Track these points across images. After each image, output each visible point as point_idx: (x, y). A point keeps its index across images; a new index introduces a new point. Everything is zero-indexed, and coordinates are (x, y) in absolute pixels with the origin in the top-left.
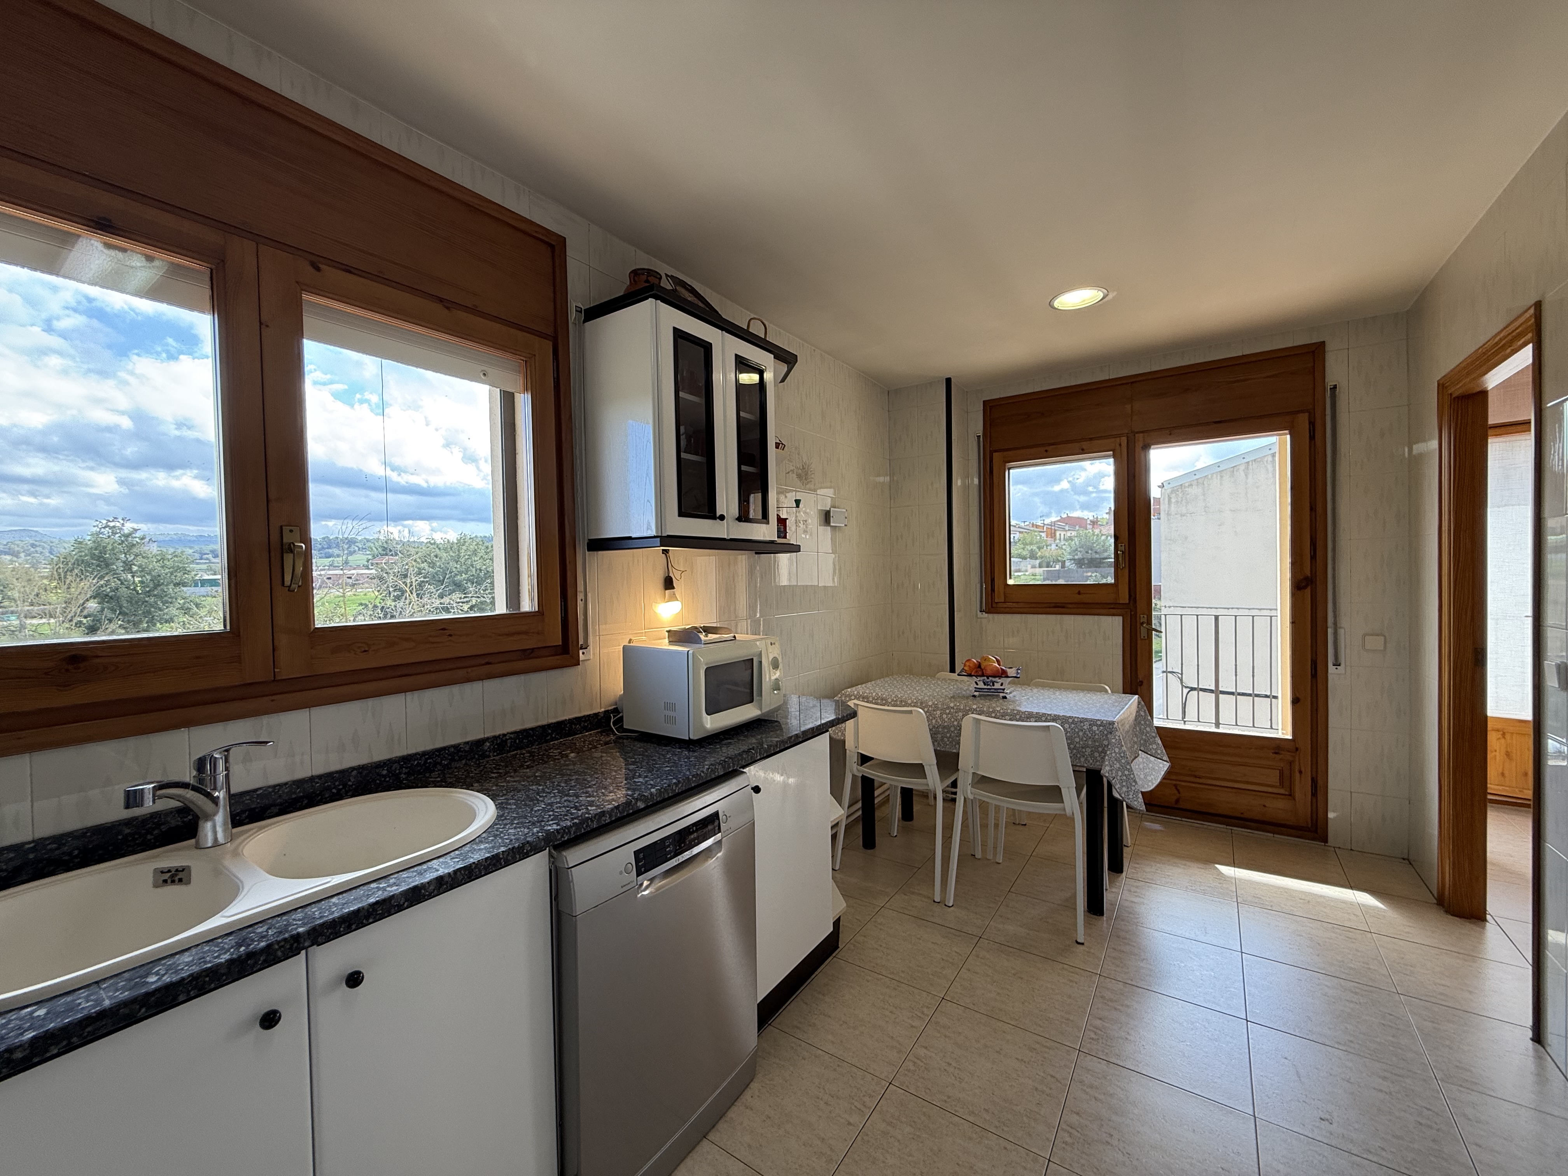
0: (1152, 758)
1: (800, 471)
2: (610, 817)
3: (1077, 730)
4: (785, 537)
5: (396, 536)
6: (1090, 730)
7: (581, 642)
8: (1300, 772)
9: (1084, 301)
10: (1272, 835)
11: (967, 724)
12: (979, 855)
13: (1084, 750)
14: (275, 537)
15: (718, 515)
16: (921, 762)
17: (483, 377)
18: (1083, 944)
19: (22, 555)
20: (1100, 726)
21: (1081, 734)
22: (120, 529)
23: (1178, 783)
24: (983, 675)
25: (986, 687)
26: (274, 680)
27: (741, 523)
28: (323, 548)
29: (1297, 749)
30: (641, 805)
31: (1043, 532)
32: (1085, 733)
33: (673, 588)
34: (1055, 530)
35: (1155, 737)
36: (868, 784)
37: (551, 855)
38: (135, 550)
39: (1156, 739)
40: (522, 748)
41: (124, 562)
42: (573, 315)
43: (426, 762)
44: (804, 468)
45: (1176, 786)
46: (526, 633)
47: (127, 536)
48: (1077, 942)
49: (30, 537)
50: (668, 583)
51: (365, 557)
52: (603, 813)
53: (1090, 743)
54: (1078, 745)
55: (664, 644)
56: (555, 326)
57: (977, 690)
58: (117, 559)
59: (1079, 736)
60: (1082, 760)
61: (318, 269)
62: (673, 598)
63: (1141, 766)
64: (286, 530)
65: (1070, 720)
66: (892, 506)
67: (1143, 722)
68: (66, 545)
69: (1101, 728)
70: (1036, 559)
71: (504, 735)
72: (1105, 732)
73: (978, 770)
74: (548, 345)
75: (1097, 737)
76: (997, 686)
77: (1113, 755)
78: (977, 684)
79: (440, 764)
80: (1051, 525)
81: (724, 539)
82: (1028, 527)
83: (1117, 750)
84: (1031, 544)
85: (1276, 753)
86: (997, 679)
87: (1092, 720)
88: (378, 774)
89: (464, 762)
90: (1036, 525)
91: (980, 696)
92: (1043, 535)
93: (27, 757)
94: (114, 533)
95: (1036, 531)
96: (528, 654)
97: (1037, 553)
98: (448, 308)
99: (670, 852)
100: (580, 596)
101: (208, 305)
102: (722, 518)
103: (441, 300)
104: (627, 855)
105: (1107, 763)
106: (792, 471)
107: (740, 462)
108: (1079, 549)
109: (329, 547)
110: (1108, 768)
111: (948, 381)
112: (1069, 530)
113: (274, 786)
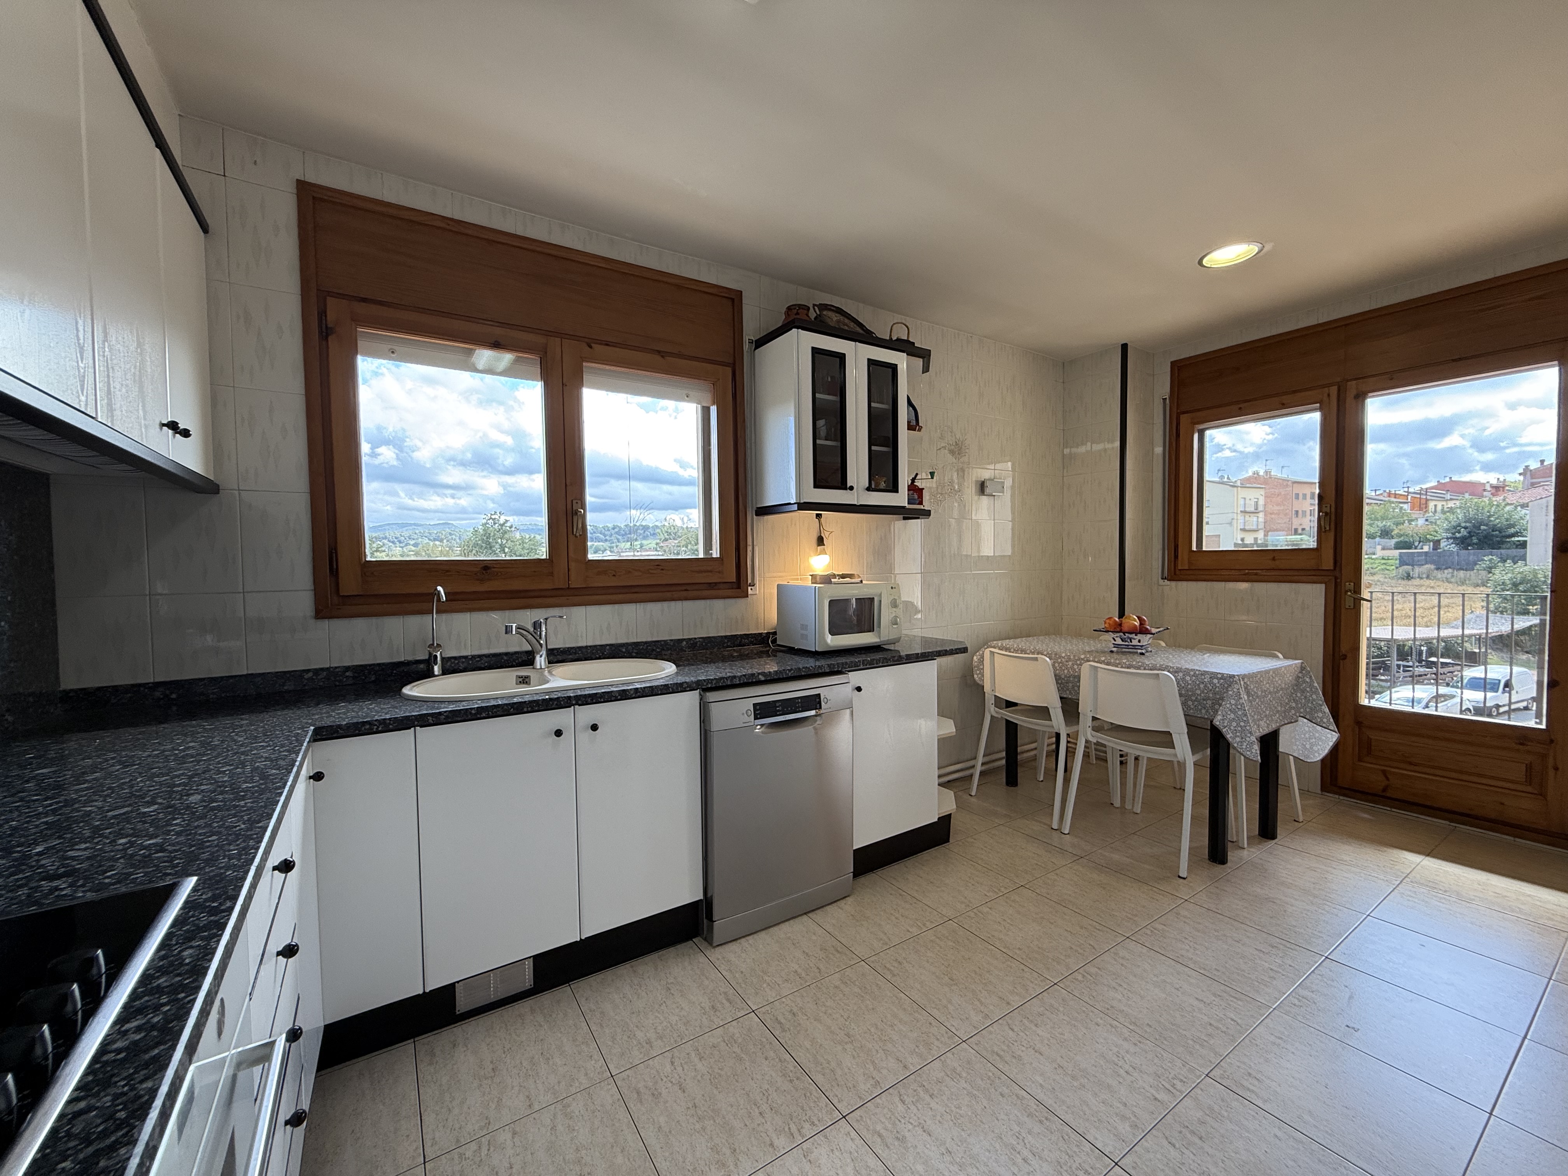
0: (1319, 728)
1: (953, 447)
2: (740, 680)
3: (1198, 683)
4: (921, 503)
5: (679, 523)
6: (1211, 683)
7: (749, 581)
8: (1556, 769)
9: (1239, 256)
10: (1512, 838)
11: (1085, 671)
12: (1117, 803)
13: (1205, 702)
14: (569, 506)
15: (848, 486)
16: (1046, 705)
17: (688, 398)
18: (1184, 878)
19: (445, 541)
20: (1221, 679)
21: (1202, 686)
22: (498, 520)
23: (1388, 769)
24: (1121, 631)
25: (1124, 643)
26: (568, 588)
27: (870, 492)
28: (626, 534)
29: (1552, 741)
30: (762, 678)
31: (1407, 503)
32: (1205, 686)
33: (824, 545)
34: (1427, 500)
35: (1321, 705)
36: (1012, 729)
37: (700, 694)
38: (506, 536)
39: (1323, 707)
40: (707, 649)
41: (500, 545)
42: (746, 346)
43: (647, 648)
44: (957, 444)
45: (1384, 772)
46: (711, 571)
47: (502, 525)
48: (1179, 877)
49: (449, 528)
50: (820, 541)
51: (655, 542)
52: (735, 677)
53: (1211, 695)
54: (1199, 697)
55: (809, 583)
56: (734, 357)
57: (1116, 646)
58: (496, 543)
59: (1200, 689)
60: (1203, 711)
61: (591, 347)
62: (824, 552)
63: (1307, 736)
64: (574, 502)
65: (1192, 673)
66: (1065, 475)
67: (1308, 689)
68: (468, 534)
69: (1222, 681)
70: (1392, 537)
71: (695, 638)
72: (1226, 685)
73: (1096, 714)
74: (729, 370)
75: (1217, 689)
76: (1135, 642)
77: (1228, 706)
78: (1115, 640)
79: (655, 650)
80: (1420, 494)
81: (855, 505)
82: (1381, 498)
83: (1233, 702)
84: (1383, 518)
85: (1521, 744)
86: (1133, 636)
87: (1212, 673)
88: (620, 651)
89: (669, 652)
90: (1395, 494)
91: (1117, 652)
92: (1405, 506)
93: (468, 614)
94: (495, 524)
95: (1393, 502)
96: (712, 586)
97: (1392, 530)
98: (663, 357)
99: (779, 711)
100: (749, 549)
101: (540, 378)
102: (851, 488)
103: (659, 352)
104: (749, 704)
105: (1220, 713)
106: (944, 447)
107: (870, 444)
108: (1463, 525)
109: (630, 534)
110: (1219, 717)
111: (1124, 347)
112: (1451, 499)
113: (568, 648)
